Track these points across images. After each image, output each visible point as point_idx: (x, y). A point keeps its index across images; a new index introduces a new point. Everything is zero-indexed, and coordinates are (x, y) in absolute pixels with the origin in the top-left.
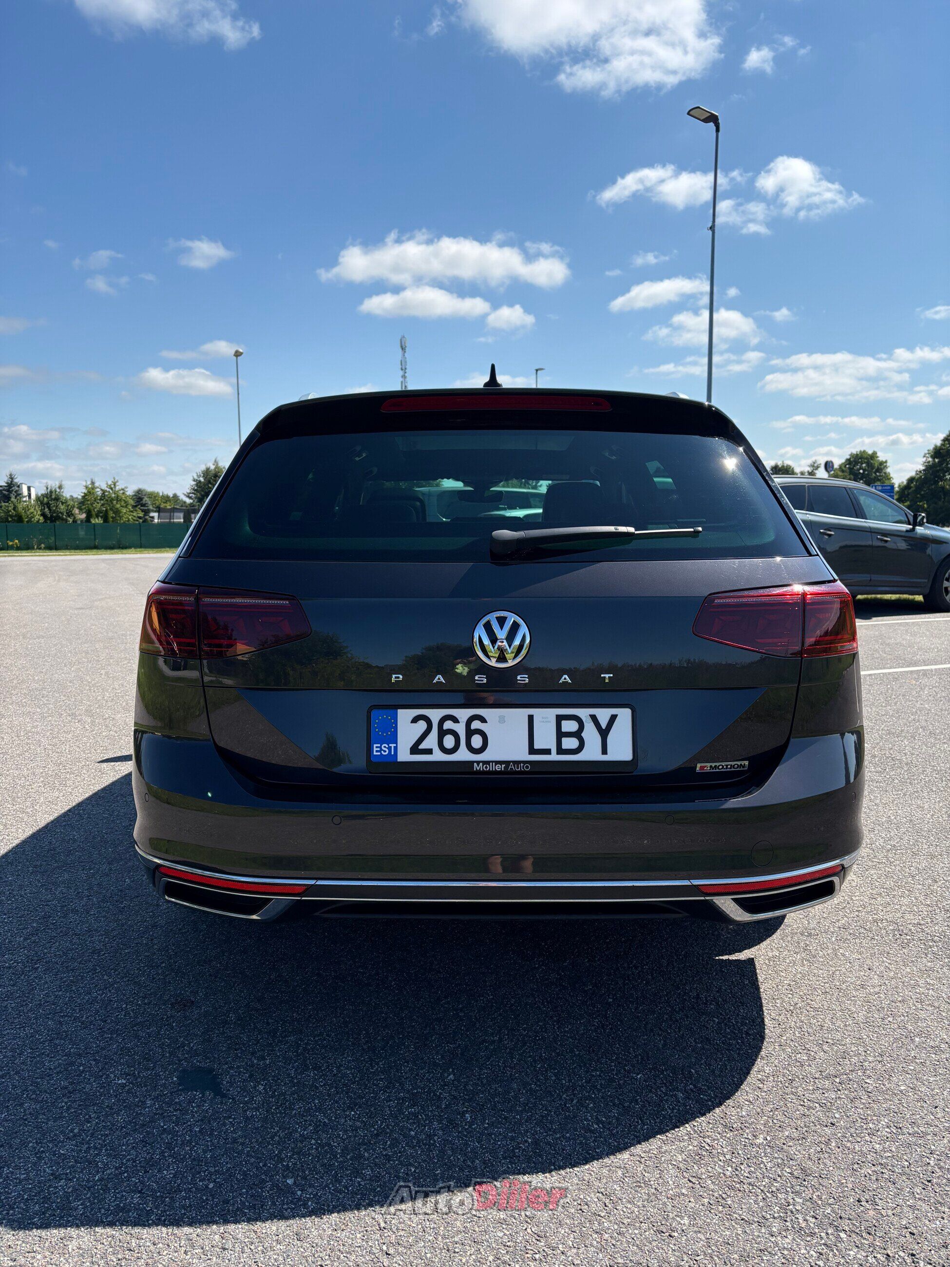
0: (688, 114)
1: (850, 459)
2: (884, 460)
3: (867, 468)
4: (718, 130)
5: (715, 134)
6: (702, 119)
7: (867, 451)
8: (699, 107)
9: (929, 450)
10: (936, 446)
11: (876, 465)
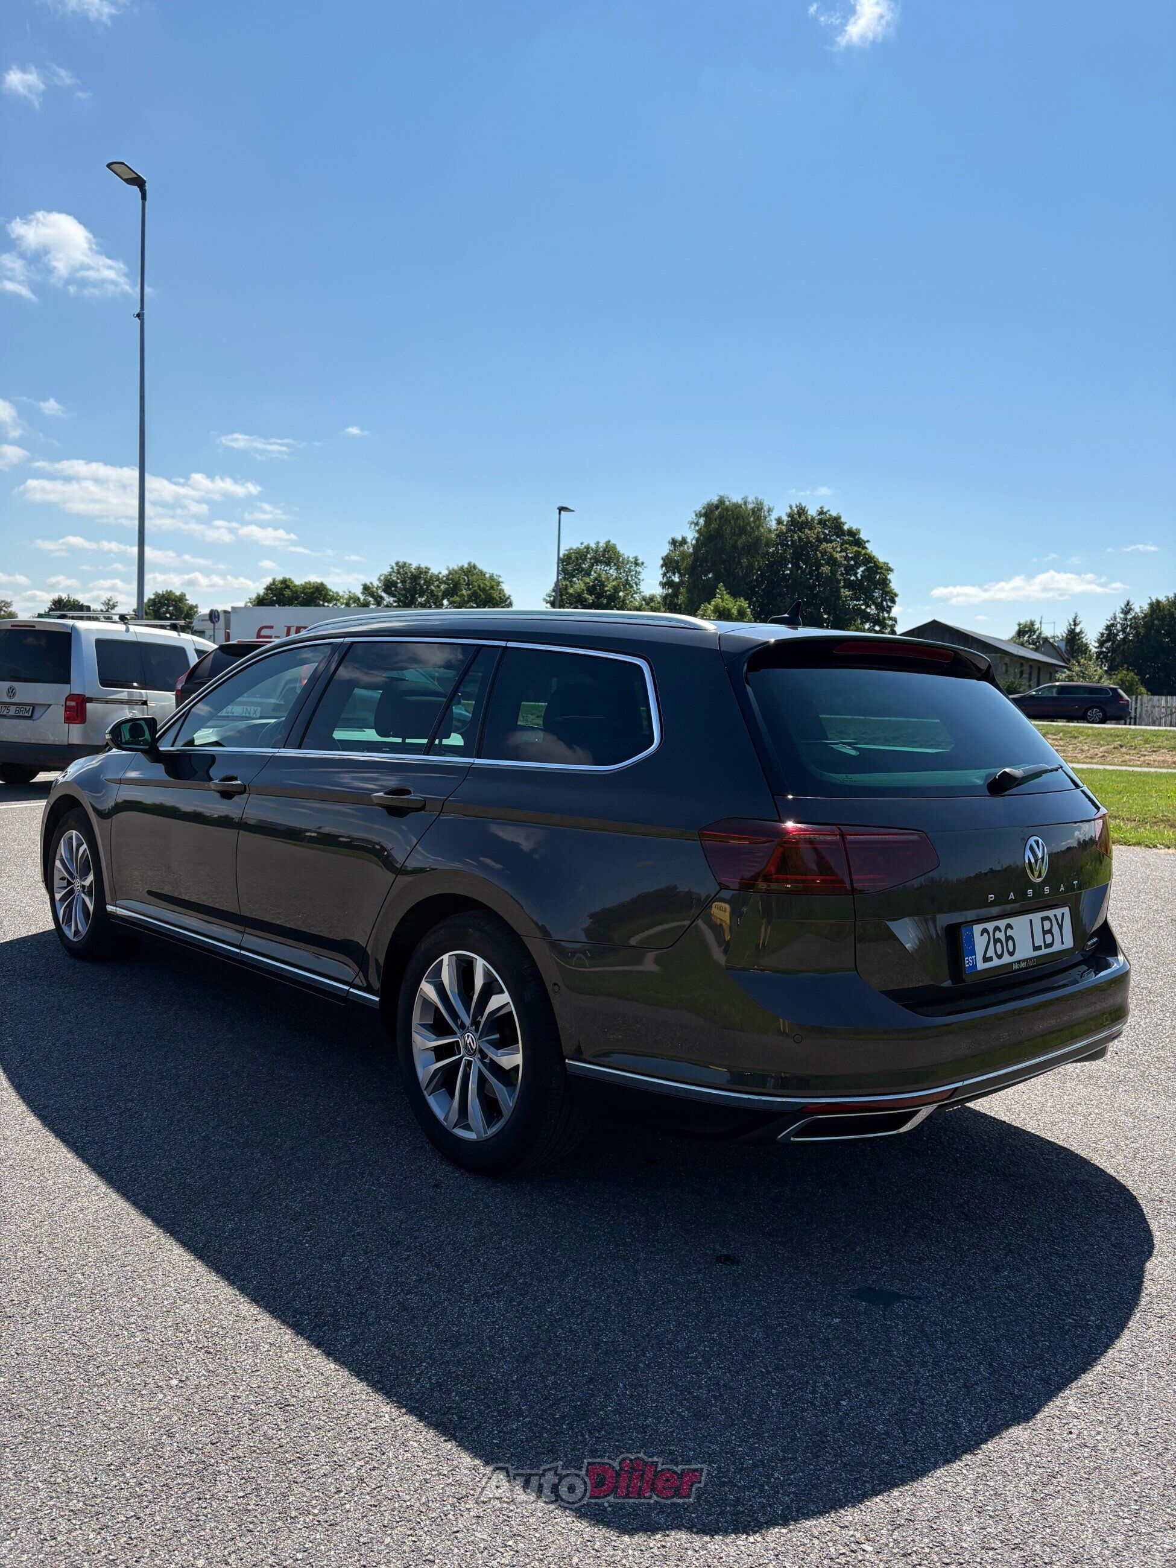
0: (109, 166)
1: (155, 599)
2: (194, 604)
3: (174, 612)
4: (144, 198)
5: (141, 202)
6: (124, 178)
7: (174, 591)
8: (123, 163)
9: (250, 599)
10: (259, 595)
11: (185, 609)
